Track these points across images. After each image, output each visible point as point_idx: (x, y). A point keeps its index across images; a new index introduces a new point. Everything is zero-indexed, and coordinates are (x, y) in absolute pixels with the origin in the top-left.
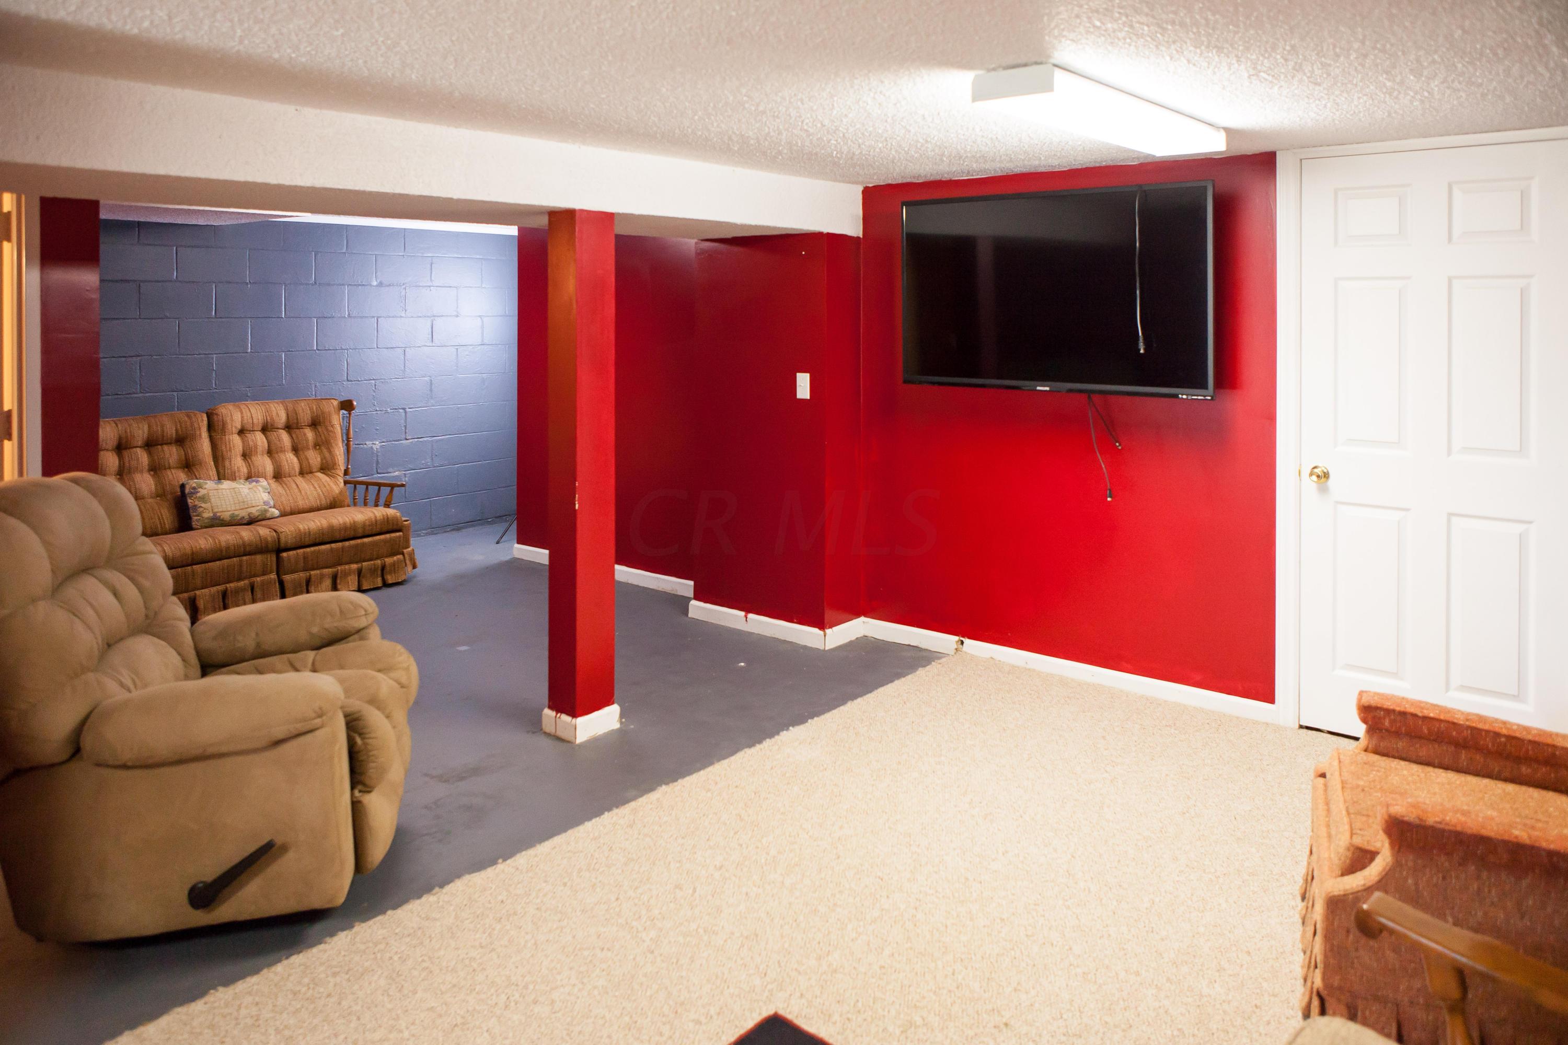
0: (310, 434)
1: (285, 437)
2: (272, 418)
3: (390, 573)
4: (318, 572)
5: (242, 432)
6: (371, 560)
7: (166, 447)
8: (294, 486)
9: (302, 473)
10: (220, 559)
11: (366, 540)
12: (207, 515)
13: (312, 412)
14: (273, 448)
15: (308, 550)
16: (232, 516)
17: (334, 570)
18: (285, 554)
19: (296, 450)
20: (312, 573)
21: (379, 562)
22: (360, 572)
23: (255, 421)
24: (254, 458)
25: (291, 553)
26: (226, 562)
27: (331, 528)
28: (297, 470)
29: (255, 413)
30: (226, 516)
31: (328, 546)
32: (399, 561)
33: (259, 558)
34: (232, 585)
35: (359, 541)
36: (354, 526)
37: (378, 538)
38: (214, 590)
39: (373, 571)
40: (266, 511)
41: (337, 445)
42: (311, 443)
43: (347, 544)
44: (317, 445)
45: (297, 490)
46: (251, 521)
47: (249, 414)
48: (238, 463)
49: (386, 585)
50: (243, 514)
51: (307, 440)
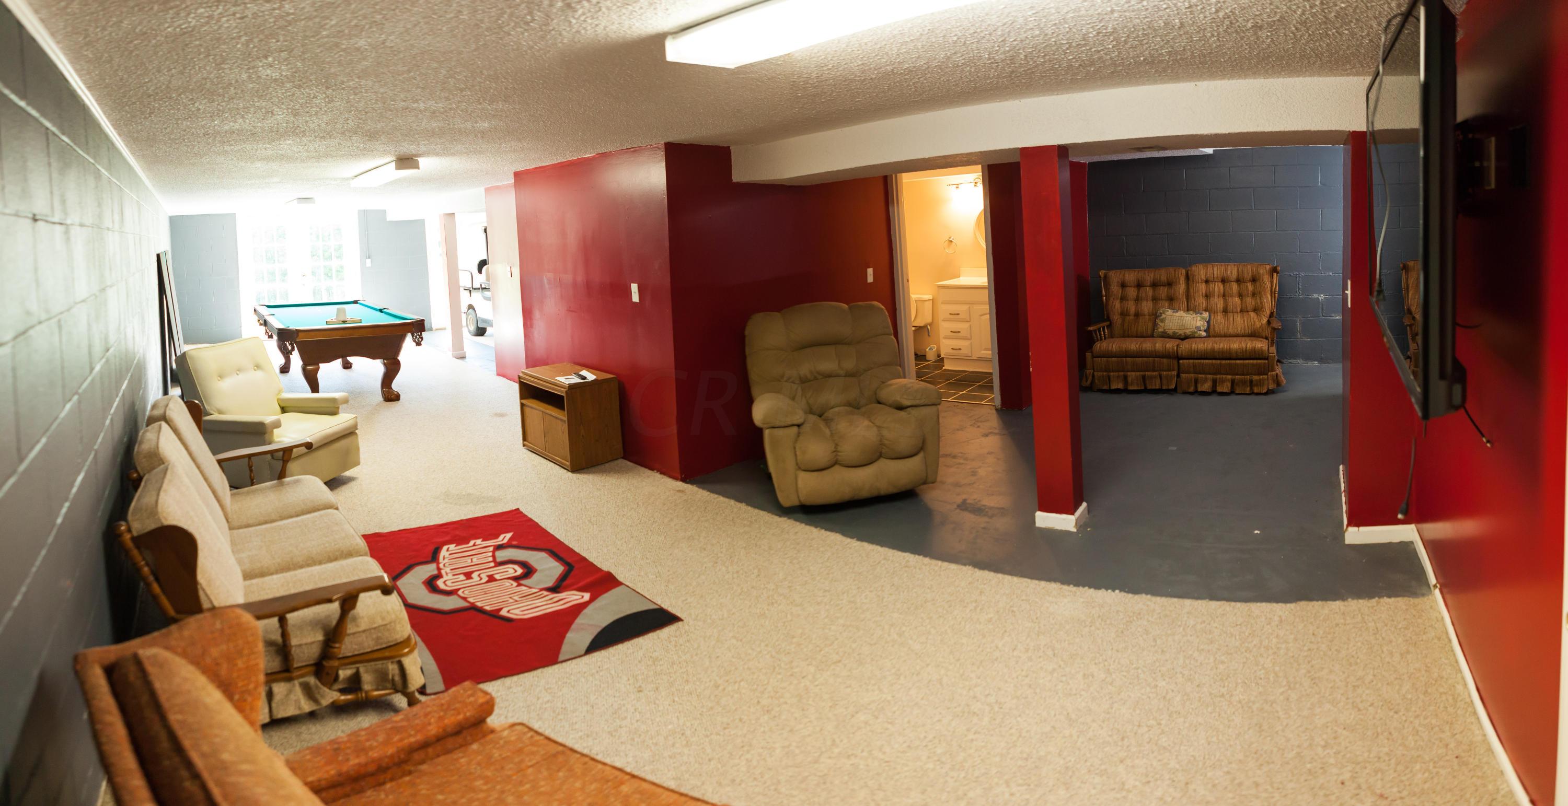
0: (1250, 286)
1: (1234, 286)
2: (1227, 274)
3: (1257, 385)
4: (1204, 376)
5: (1207, 282)
6: (1243, 375)
7: (1162, 288)
8: (1231, 319)
9: (1241, 311)
10: (1142, 357)
11: (1238, 362)
12: (1161, 330)
13: (1252, 272)
14: (1226, 294)
15: (1197, 361)
16: (1174, 333)
17: (1215, 377)
18: (1181, 361)
19: (1241, 295)
20: (1200, 376)
21: (1248, 377)
22: (1233, 382)
23: (1215, 276)
24: (1212, 299)
25: (1185, 361)
26: (1145, 359)
27: (1213, 350)
28: (1239, 309)
29: (1217, 270)
30: (1170, 332)
31: (1210, 361)
32: (1264, 379)
33: (1165, 360)
34: (1149, 373)
35: (1233, 361)
36: (1229, 351)
37: (1247, 361)
38: (1138, 373)
39: (1244, 383)
40: (1196, 333)
41: (1266, 295)
42: (1250, 293)
43: (1224, 362)
44: (1254, 295)
45: (1232, 322)
46: (1185, 338)
47: (1211, 271)
48: (1200, 301)
49: (1252, 393)
50: (1181, 332)
51: (1248, 291)
